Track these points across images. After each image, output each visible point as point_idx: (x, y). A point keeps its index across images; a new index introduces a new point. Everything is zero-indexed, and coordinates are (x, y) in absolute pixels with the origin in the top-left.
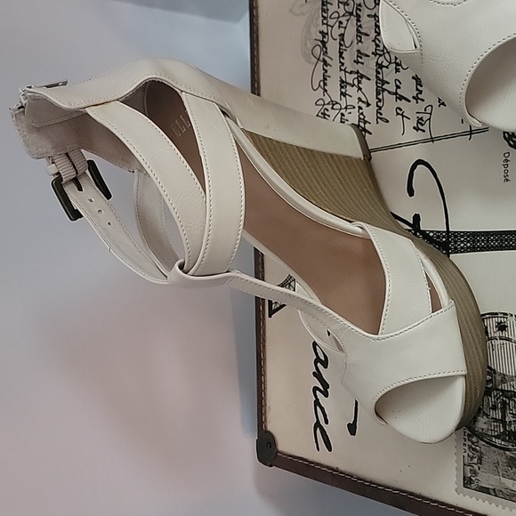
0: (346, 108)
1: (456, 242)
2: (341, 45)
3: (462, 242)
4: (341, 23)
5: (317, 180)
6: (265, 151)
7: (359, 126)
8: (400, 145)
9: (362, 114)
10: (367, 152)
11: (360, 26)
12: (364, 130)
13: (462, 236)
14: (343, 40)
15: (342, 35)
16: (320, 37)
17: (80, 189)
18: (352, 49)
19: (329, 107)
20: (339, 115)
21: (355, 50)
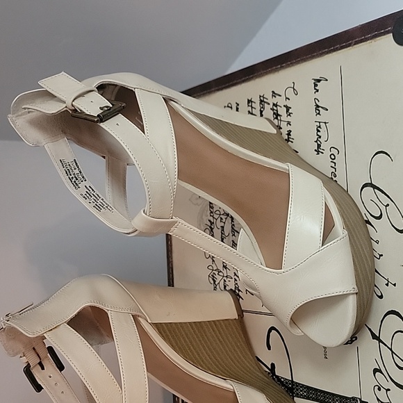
0: (226, 277)
1: (297, 390)
2: (222, 233)
3: (301, 391)
4: (221, 219)
5: (203, 346)
6: (167, 336)
7: (235, 291)
8: (261, 313)
9: (237, 284)
10: (241, 312)
11: (233, 225)
12: (238, 295)
13: (301, 387)
14: (223, 230)
15: (223, 227)
16: (209, 224)
17: (43, 368)
18: (229, 239)
19: (216, 273)
20: (223, 280)
21: (231, 240)
